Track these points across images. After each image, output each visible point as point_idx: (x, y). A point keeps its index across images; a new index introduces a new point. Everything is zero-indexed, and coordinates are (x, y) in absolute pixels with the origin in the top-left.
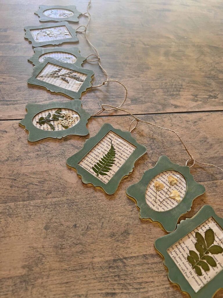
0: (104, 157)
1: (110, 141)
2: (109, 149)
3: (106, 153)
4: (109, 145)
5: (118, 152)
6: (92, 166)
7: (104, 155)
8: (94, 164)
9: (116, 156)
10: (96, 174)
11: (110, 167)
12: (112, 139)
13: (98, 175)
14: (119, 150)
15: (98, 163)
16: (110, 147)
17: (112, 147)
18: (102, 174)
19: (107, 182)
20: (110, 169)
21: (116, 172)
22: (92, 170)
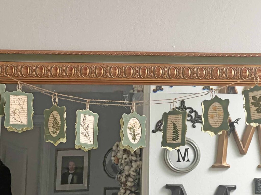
0: (173, 131)
1: (170, 121)
2: (173, 126)
3: (173, 128)
4: (172, 124)
5: (177, 123)
6: (172, 139)
7: (173, 130)
8: (172, 138)
9: (177, 126)
10: (175, 141)
11: (178, 134)
12: (171, 119)
13: (176, 141)
14: (177, 122)
15: (173, 136)
16: (173, 124)
17: (173, 123)
18: (177, 139)
19: (181, 141)
20: (179, 135)
21: (181, 134)
22: (173, 141)
